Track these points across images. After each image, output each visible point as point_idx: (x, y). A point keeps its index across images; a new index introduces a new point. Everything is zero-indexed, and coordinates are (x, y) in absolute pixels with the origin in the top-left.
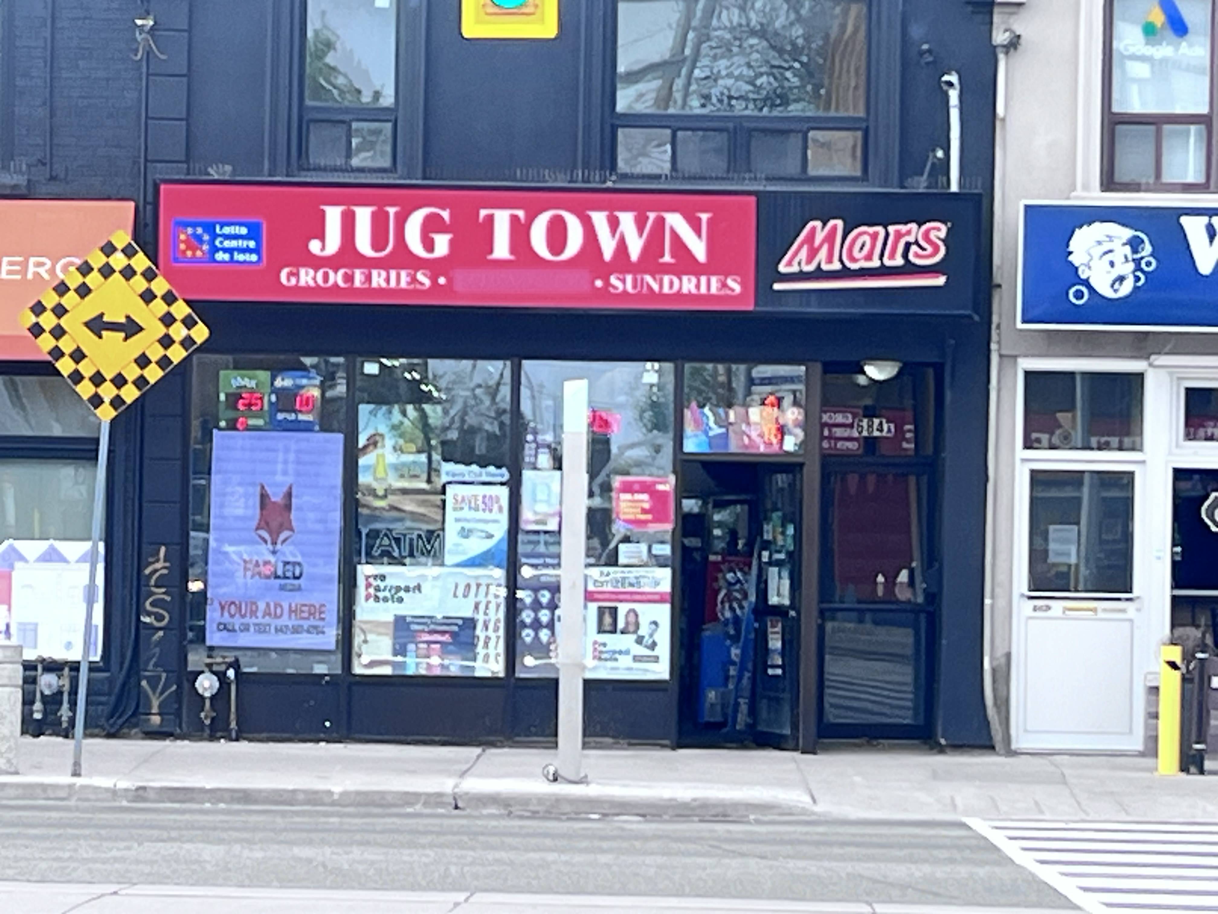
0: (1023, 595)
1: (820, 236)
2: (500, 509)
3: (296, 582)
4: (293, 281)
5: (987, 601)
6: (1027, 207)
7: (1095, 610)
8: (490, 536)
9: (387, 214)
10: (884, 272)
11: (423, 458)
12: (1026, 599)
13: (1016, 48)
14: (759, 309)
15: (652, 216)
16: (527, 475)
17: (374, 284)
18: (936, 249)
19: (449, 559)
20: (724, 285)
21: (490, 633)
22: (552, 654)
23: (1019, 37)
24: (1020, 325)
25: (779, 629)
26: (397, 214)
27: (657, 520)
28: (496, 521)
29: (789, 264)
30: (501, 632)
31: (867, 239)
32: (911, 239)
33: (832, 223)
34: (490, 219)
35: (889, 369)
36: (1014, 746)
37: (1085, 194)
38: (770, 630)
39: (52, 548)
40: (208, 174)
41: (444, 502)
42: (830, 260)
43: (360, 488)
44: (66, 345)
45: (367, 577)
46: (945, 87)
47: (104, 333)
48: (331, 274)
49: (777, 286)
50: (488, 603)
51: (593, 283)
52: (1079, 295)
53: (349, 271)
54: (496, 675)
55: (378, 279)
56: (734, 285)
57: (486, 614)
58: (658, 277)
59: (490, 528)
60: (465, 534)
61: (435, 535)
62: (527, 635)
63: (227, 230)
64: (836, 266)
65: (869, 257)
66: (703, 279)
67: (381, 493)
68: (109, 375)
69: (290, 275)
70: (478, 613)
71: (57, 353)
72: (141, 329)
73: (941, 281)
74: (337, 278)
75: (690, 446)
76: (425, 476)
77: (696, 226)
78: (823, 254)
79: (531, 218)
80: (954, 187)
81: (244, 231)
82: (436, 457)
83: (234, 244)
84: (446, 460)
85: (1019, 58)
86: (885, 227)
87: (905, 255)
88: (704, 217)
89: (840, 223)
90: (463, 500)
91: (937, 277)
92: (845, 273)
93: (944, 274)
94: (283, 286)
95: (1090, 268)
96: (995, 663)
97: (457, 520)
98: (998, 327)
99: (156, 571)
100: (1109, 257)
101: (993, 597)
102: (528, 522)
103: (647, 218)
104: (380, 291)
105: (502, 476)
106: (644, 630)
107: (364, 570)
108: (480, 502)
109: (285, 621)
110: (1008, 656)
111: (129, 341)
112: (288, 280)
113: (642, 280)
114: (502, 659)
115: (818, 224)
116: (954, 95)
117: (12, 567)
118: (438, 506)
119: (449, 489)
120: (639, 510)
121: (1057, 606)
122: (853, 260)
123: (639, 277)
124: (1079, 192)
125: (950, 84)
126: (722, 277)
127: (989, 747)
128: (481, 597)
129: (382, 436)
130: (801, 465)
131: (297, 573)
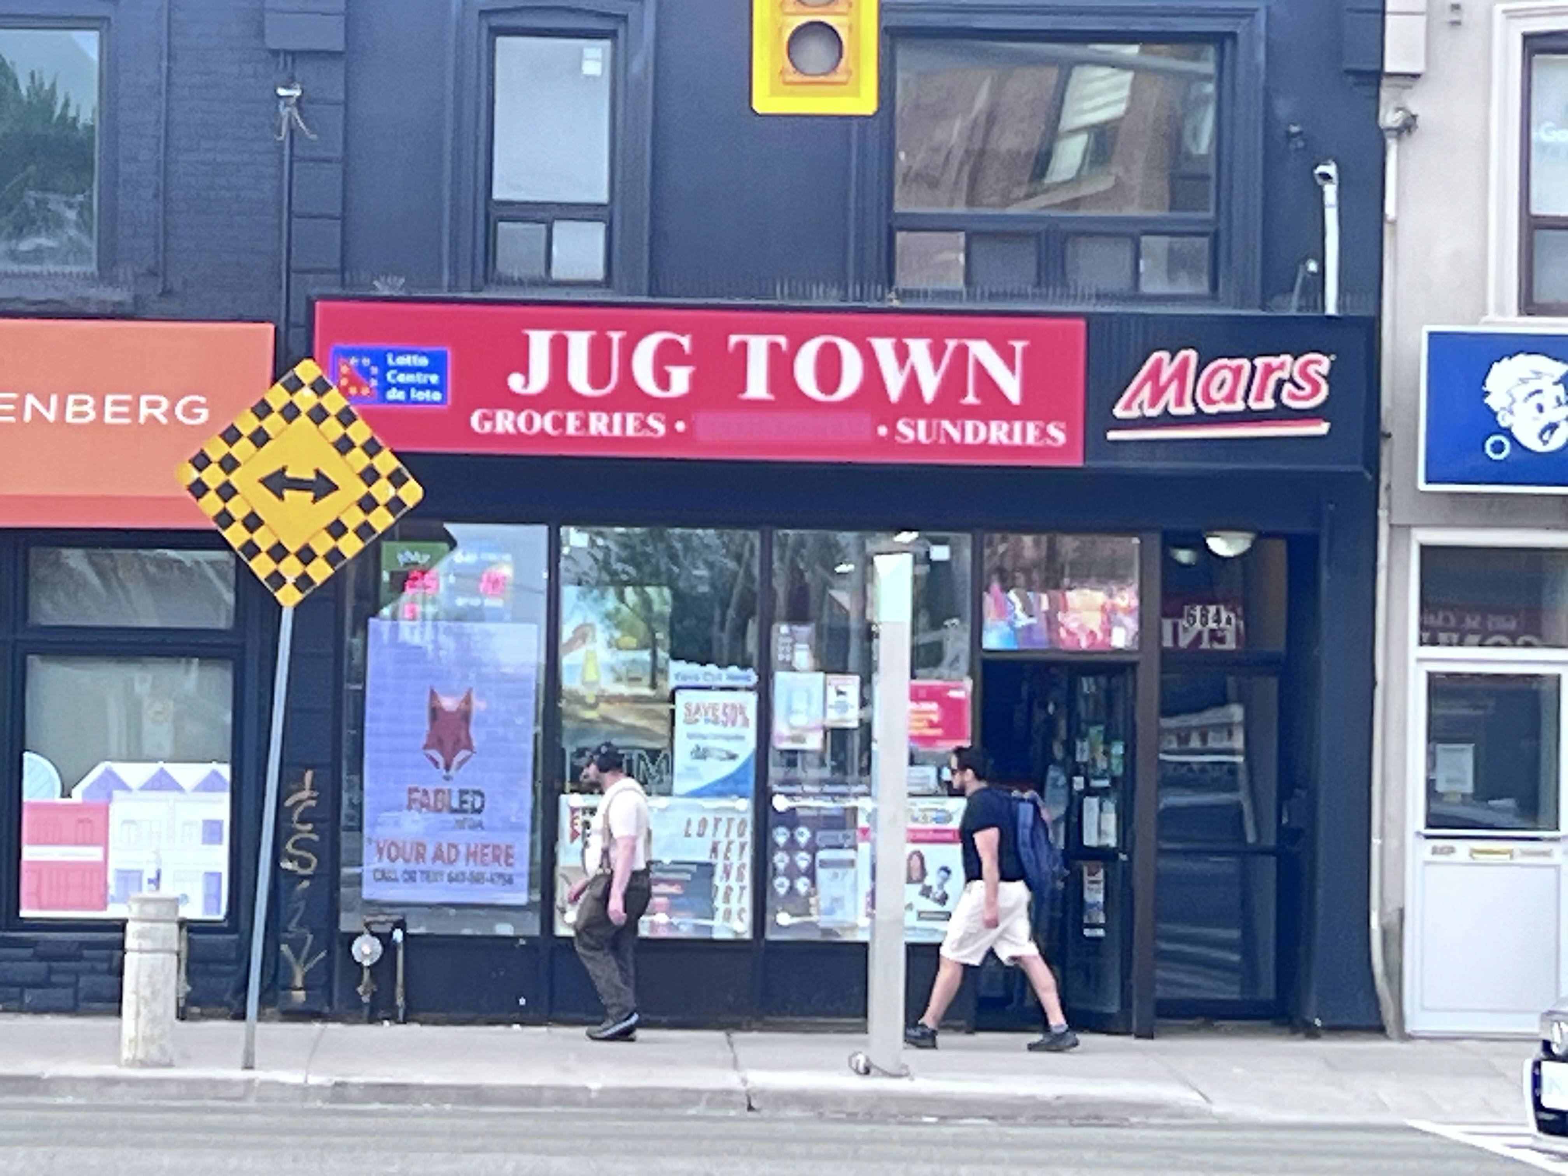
0: (1418, 833)
1: (1167, 372)
2: (746, 723)
3: (476, 817)
4: (488, 426)
5: (1376, 841)
6: (1432, 335)
7: (1511, 853)
8: (733, 757)
9: (609, 341)
10: (1249, 417)
11: (646, 655)
12: (1423, 839)
13: (1410, 132)
14: (1091, 463)
15: (951, 344)
16: (781, 678)
17: (593, 430)
18: (1316, 389)
19: (681, 785)
20: (1044, 434)
21: (733, 882)
22: (813, 910)
23: (1414, 117)
24: (1422, 486)
25: (1100, 876)
26: (622, 341)
27: (949, 735)
28: (740, 738)
29: (1128, 406)
30: (747, 881)
31: (1227, 375)
32: (1285, 375)
33: (1183, 353)
34: (743, 347)
35: (1241, 541)
36: (1409, 1029)
37: (1500, 319)
38: (1086, 878)
39: (162, 771)
40: (374, 288)
41: (673, 712)
42: (1180, 402)
43: (564, 694)
44: (237, 508)
45: (573, 810)
46: (1320, 181)
47: (287, 493)
48: (537, 417)
49: (1112, 435)
50: (730, 843)
51: (876, 431)
52: (1498, 447)
53: (560, 414)
54: (740, 937)
55: (598, 424)
56: (1057, 434)
57: (726, 857)
58: (959, 422)
59: (732, 747)
60: (701, 754)
61: (662, 755)
62: (781, 885)
63: (402, 361)
64: (1188, 409)
65: (1230, 398)
66: (1017, 426)
67: (591, 700)
68: (293, 547)
69: (484, 418)
70: (716, 857)
71: (226, 519)
72: (336, 488)
73: (1322, 428)
74: (544, 422)
75: (992, 640)
76: (647, 680)
77: (1008, 357)
78: (1170, 394)
79: (795, 348)
80: (1331, 309)
81: (424, 362)
82: (663, 654)
83: (409, 378)
84: (675, 657)
85: (1415, 143)
86: (1251, 360)
87: (1277, 396)
88: (1019, 346)
89: (1192, 355)
90: (698, 709)
91: (1319, 424)
92: (1200, 419)
93: (1326, 420)
94: (477, 434)
95: (1511, 412)
96: (1385, 921)
97: (690, 736)
98: (1388, 487)
99: (300, 802)
100: (1537, 399)
101: (1382, 836)
102: (782, 739)
103: (945, 347)
104: (600, 440)
105: (748, 678)
106: (932, 880)
107: (570, 801)
108: (719, 713)
109: (461, 866)
110: (1402, 913)
111: (317, 504)
112: (482, 425)
113: (939, 425)
114: (748, 917)
115: (1165, 355)
116: (1330, 192)
117: (110, 797)
118: (666, 719)
119: (679, 696)
120: (925, 723)
121: (1463, 848)
122: (1210, 401)
123: (934, 423)
124: (1491, 316)
125: (1326, 177)
126: (1041, 423)
127: (1378, 1029)
128: (721, 835)
129: (592, 626)
130: (1134, 665)
131: (478, 805)
